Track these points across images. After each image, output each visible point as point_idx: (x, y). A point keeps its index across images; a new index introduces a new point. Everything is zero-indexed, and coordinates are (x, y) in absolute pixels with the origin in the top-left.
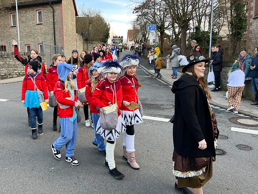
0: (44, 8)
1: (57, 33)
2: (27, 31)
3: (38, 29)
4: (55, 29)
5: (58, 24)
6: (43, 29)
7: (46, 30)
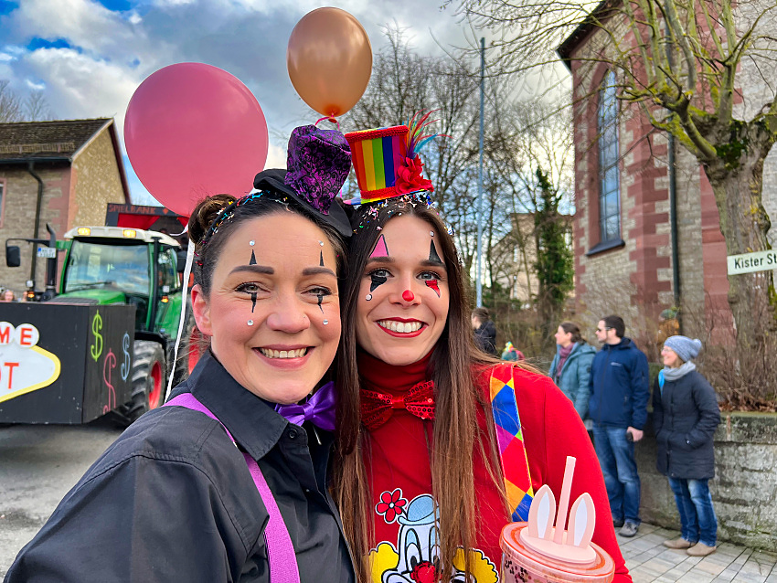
0: (12, 177)
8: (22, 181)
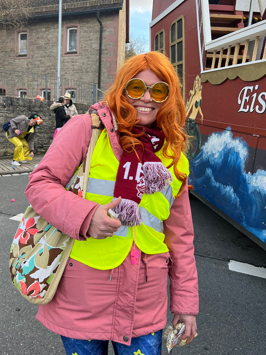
0: (82, 23)
1: (104, 70)
2: (48, 64)
3: (68, 62)
4: (102, 63)
5: (107, 54)
6: (77, 62)
7: (83, 64)
8: (89, 25)
